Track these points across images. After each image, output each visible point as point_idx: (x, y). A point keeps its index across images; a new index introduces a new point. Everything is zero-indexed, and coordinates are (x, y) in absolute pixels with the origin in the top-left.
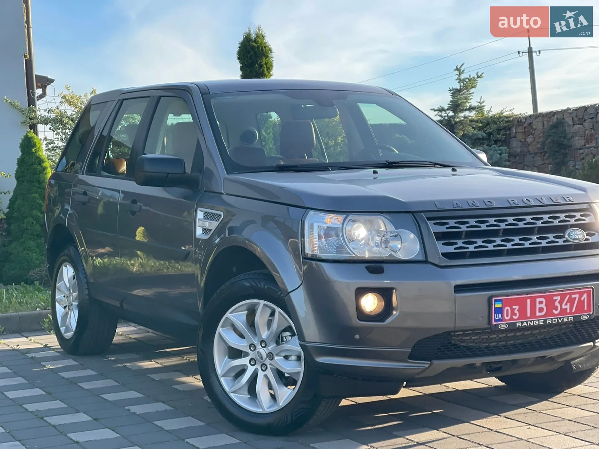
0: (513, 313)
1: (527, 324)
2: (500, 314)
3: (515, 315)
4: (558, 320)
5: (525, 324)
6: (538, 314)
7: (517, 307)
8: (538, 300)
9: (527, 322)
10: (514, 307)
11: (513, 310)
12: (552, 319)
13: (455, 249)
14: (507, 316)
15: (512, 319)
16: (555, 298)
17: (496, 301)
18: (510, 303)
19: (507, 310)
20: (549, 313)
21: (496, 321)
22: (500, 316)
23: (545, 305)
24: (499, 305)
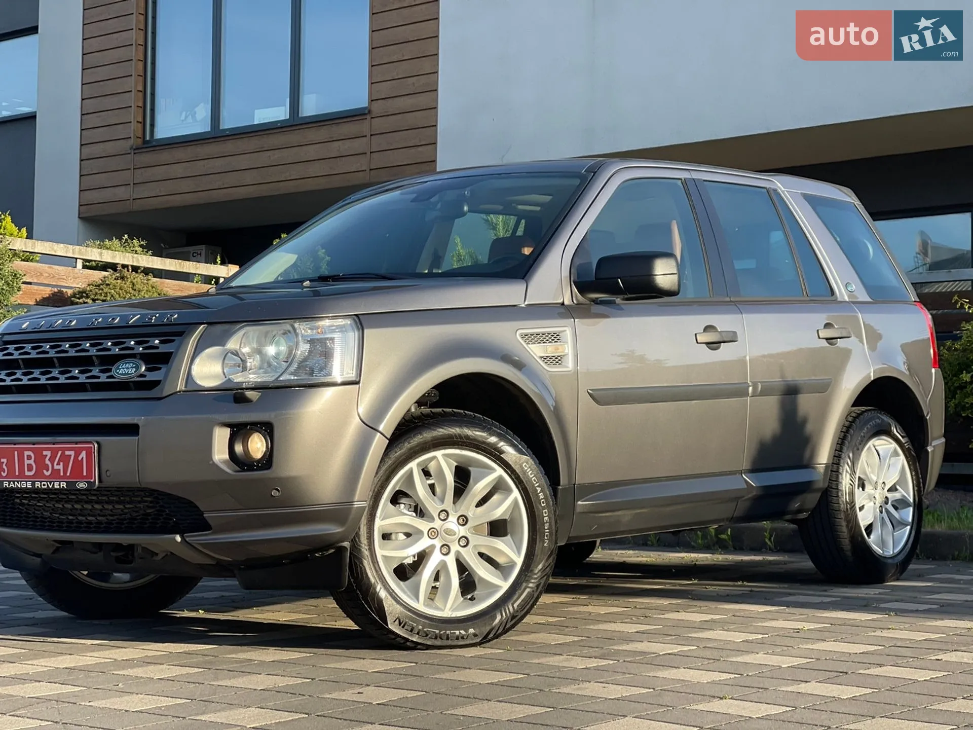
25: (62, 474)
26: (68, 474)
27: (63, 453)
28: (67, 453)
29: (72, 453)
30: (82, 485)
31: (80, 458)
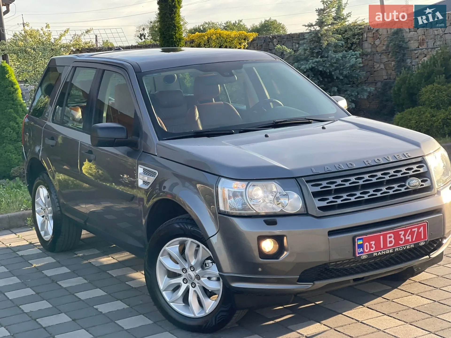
0: (371, 247)
1: (381, 253)
2: (362, 249)
3: (373, 248)
4: (403, 248)
5: (380, 253)
6: (389, 245)
7: (373, 242)
8: (388, 236)
9: (381, 252)
10: (371, 243)
11: (370, 245)
12: (399, 248)
13: (327, 203)
14: (367, 249)
15: (370, 251)
16: (400, 233)
17: (358, 239)
18: (369, 240)
19: (367, 245)
20: (397, 244)
21: (359, 253)
22: (361, 250)
23: (394, 238)
24: (360, 242)
25: (410, 241)
26: (414, 240)
27: (411, 230)
28: (413, 230)
29: (416, 229)
30: (422, 244)
31: (420, 231)
